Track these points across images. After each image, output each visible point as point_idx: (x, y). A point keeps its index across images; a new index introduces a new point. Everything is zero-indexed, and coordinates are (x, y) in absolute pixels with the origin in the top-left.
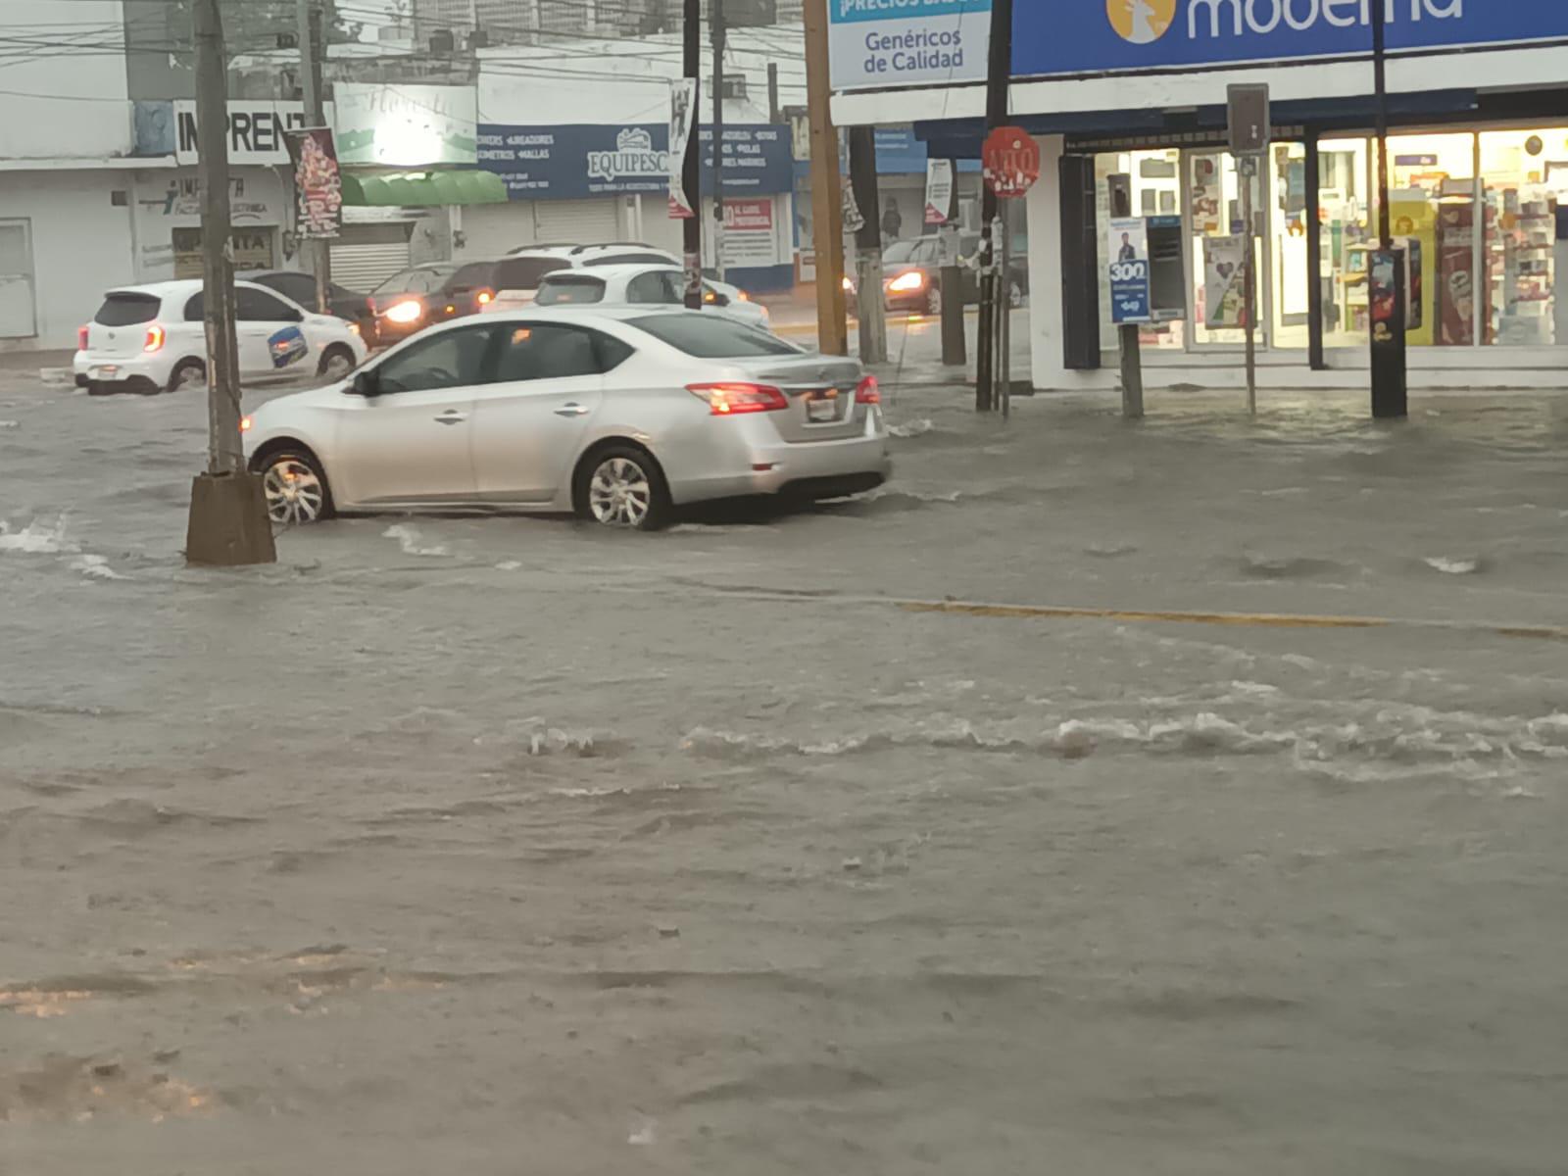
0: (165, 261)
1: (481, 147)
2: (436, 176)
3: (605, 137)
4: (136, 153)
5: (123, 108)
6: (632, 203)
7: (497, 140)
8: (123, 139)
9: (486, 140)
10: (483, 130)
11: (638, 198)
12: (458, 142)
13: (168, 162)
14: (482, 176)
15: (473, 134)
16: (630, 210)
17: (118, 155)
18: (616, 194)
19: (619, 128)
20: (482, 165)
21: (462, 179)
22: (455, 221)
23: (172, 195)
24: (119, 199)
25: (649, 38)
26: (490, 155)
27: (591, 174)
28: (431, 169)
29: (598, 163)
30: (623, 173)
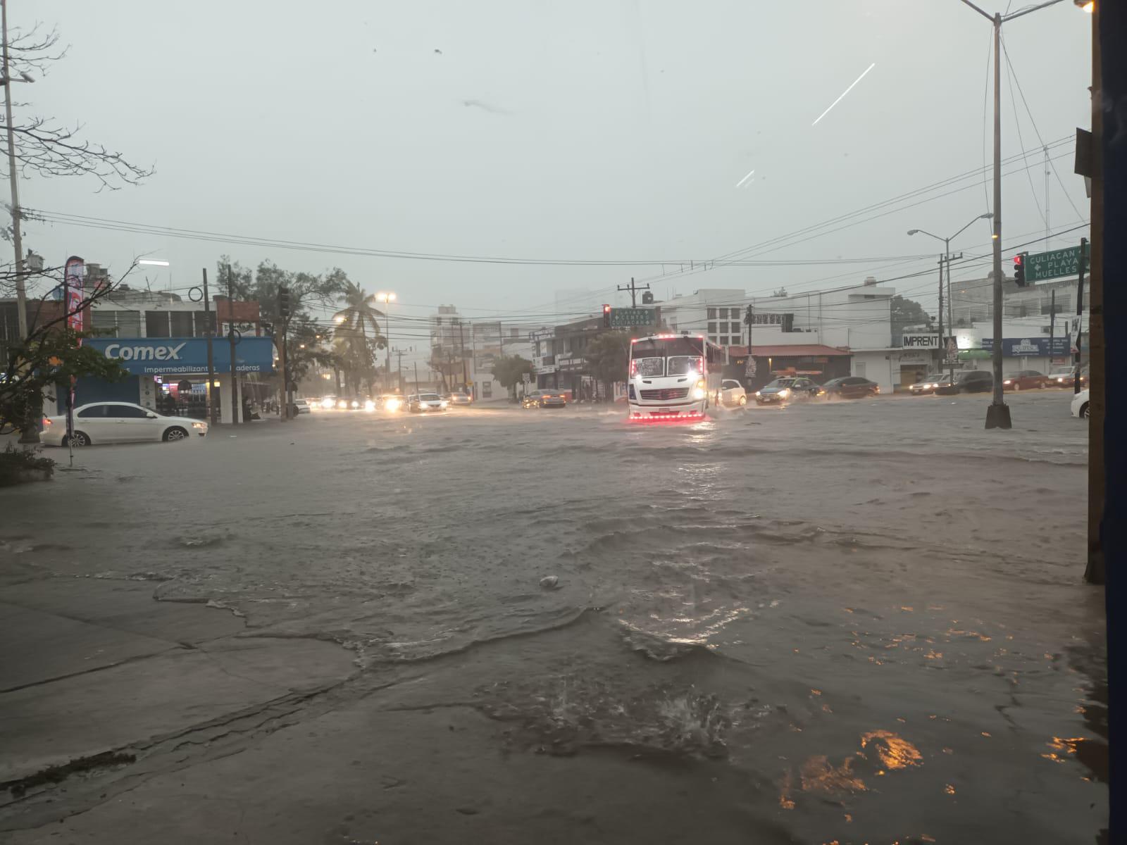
0: (897, 373)
1: (983, 344)
2: (971, 352)
3: (1018, 341)
4: (893, 346)
5: (889, 336)
6: (1024, 358)
7: (987, 342)
8: (889, 344)
9: (984, 342)
10: (984, 340)
11: (1026, 358)
12: (977, 343)
13: (901, 349)
14: (984, 351)
15: (981, 341)
16: (1023, 361)
17: (888, 347)
18: (1019, 356)
19: (1021, 339)
20: (983, 349)
21: (979, 352)
22: (975, 363)
23: (901, 357)
24: (887, 358)
25: (1024, 318)
26: (985, 346)
27: (1013, 351)
28: (969, 350)
29: (1015, 348)
30: (1022, 351)
